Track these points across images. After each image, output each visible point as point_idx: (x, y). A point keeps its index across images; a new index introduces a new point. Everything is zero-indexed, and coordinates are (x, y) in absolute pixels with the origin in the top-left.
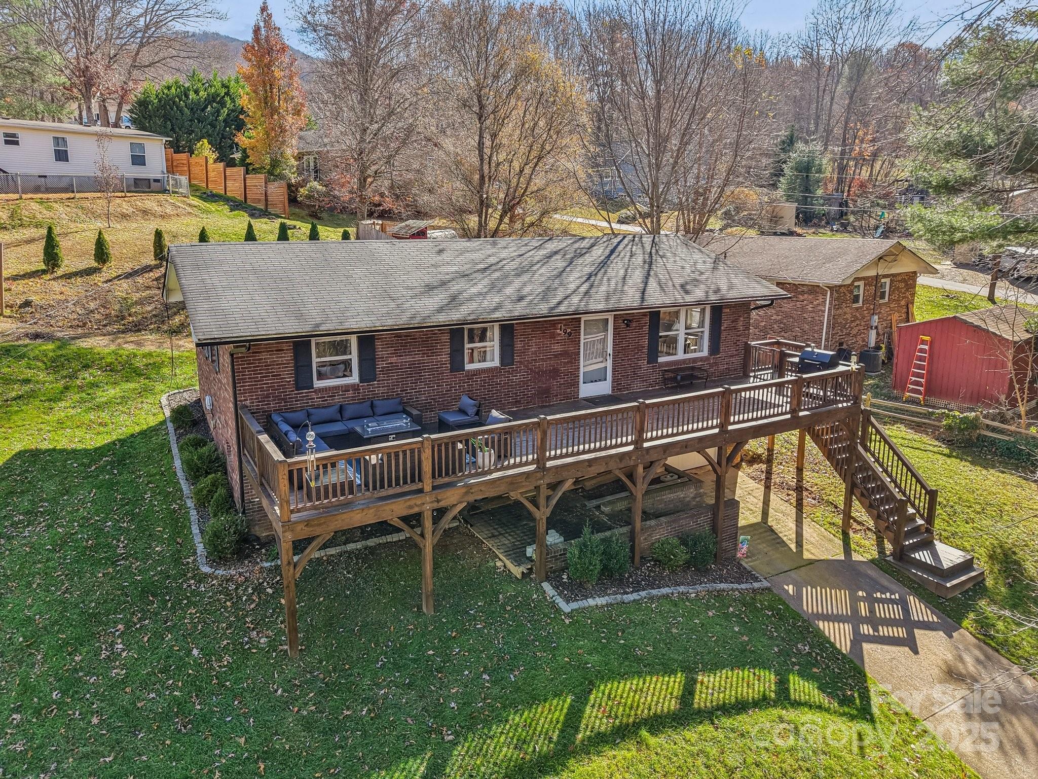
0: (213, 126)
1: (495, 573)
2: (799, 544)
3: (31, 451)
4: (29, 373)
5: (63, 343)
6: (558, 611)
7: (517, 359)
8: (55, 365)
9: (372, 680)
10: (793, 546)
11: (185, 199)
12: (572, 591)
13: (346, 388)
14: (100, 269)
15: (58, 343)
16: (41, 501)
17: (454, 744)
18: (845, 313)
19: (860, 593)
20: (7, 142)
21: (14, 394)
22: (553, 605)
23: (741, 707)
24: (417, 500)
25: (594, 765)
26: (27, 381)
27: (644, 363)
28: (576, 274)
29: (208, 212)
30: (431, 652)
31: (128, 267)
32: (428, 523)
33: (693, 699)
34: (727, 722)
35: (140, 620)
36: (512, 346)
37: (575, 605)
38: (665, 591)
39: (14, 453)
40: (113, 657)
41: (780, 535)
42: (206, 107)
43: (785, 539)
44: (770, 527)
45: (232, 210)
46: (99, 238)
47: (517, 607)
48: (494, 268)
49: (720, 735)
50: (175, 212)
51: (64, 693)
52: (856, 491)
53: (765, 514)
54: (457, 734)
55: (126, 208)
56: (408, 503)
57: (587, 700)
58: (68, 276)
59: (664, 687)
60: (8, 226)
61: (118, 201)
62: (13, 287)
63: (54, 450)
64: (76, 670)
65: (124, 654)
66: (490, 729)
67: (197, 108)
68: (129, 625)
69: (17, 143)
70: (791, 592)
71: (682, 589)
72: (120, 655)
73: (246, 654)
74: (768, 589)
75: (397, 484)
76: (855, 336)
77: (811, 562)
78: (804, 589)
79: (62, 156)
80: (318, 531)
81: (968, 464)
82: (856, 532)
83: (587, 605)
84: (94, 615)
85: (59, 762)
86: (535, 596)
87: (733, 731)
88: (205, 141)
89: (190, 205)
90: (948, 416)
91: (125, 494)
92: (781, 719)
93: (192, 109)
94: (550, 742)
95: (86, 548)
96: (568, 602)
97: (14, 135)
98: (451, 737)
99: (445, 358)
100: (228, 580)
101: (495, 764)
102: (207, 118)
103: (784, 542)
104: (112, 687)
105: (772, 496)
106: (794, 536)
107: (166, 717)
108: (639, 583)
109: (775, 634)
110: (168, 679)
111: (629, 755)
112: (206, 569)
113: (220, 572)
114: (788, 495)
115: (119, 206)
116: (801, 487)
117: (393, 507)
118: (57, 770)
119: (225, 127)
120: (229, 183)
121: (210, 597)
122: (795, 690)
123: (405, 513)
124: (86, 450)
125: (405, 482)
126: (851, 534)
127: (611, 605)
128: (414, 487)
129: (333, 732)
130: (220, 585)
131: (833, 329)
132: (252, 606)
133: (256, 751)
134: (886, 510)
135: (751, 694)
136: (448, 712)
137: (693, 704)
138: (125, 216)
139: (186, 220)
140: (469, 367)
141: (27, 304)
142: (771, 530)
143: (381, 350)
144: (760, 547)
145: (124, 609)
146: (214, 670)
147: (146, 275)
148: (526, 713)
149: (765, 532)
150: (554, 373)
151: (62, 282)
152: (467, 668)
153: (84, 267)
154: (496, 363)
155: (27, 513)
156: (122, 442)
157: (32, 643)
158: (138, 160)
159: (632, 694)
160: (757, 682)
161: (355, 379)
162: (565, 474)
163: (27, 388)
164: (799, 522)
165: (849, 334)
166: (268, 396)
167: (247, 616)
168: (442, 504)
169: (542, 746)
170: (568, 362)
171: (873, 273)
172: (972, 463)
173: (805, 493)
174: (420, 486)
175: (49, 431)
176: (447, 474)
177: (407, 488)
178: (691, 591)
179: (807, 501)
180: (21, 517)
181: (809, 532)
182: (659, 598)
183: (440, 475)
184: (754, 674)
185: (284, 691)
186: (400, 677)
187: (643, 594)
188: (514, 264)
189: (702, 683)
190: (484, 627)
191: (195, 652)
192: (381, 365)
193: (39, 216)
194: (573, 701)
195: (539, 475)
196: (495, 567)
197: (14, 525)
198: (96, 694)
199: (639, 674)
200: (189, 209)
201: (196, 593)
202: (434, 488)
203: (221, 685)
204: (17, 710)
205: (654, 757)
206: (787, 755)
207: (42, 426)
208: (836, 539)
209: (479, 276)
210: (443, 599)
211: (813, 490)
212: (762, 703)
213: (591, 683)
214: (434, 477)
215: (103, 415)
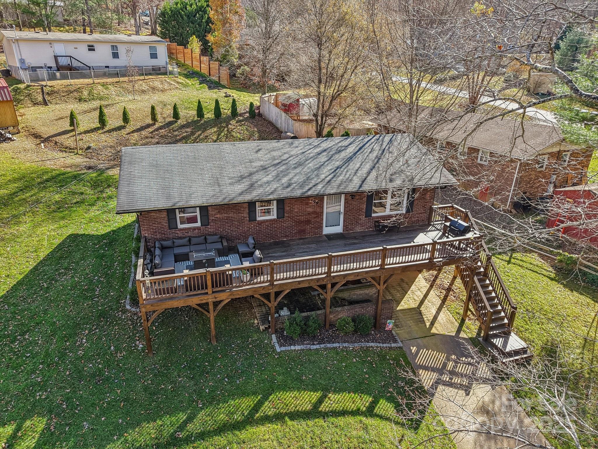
0: (200, 25)
1: (253, 326)
2: (432, 324)
3: (75, 234)
4: (83, 189)
5: (102, 172)
6: (274, 350)
7: (286, 215)
8: (95, 185)
9: (178, 373)
10: (428, 324)
11: (175, 78)
12: (285, 341)
13: (194, 229)
14: (125, 126)
15: (99, 172)
16: (72, 263)
17: (202, 409)
18: (530, 175)
19: (453, 357)
20: (89, 50)
21: (75, 201)
22: (273, 347)
23: (343, 413)
24: (205, 297)
25: (258, 429)
26: (82, 193)
27: (363, 217)
28: (329, 168)
29: (186, 86)
30: (207, 364)
31: (139, 125)
32: (211, 307)
33: (320, 405)
34: (332, 419)
35: (95, 329)
36: (284, 209)
37: (283, 349)
38: (335, 345)
39: (67, 235)
40: (82, 345)
41: (424, 316)
42: (196, 15)
43: (425, 319)
44: (420, 311)
45: (200, 84)
46: (124, 111)
47: (255, 346)
48: (284, 162)
49: (325, 425)
50: (169, 87)
51: (59, 358)
52: (473, 300)
53: (422, 302)
54: (204, 404)
55: (145, 87)
56: (200, 299)
57: (268, 398)
58: (109, 131)
59: (309, 397)
60: (88, 100)
61: (141, 82)
62: (84, 138)
63: (84, 234)
64: (66, 349)
65: (85, 345)
66: (219, 405)
67: (191, 16)
68: (90, 330)
69: (94, 50)
70: (413, 351)
71: (346, 345)
72: (83, 345)
73: (131, 352)
74: (400, 348)
75: (195, 290)
76: (537, 188)
77: (434, 335)
78: (422, 350)
79: (116, 55)
80: (156, 308)
81: (562, 286)
82: (470, 319)
83: (289, 349)
84: (79, 324)
85: (51, 389)
86: (266, 341)
87: (333, 424)
88: (194, 36)
89: (178, 83)
90: (561, 254)
91: (106, 262)
92: (361, 421)
93: (188, 16)
94: (243, 415)
95: (83, 290)
96: (280, 346)
97: (92, 46)
98: (201, 406)
99: (246, 215)
100: (135, 314)
101: (215, 421)
102: (196, 21)
103: (424, 321)
104: (77, 359)
105: (432, 292)
106: (432, 318)
107: (93, 375)
108: (323, 339)
109: (388, 375)
110: (98, 359)
111: (276, 427)
112: (128, 307)
113: (133, 309)
114: (441, 292)
115: (141, 85)
116: (450, 289)
117: (193, 300)
118: (50, 392)
119: (207, 26)
120: (202, 65)
121: (125, 322)
122: (379, 407)
123: (199, 302)
124: (97, 235)
125: (199, 289)
126: (467, 321)
127: (303, 350)
128: (203, 292)
129: (155, 394)
130: (131, 316)
131: (519, 184)
132: (141, 329)
133: (122, 397)
134: (483, 313)
135: (353, 407)
136: (204, 394)
137: (319, 408)
138: (143, 92)
139: (174, 92)
140: (259, 219)
141: (89, 148)
142: (420, 313)
143: (211, 212)
144: (409, 322)
145: (90, 323)
146: (117, 357)
147: (147, 130)
148: (237, 401)
149: (416, 313)
150: (308, 222)
151: (107, 135)
152: (220, 374)
153: (118, 125)
154: (275, 217)
155: (66, 269)
156: (114, 231)
157: (54, 333)
158: (154, 56)
159: (291, 399)
160: (360, 401)
161: (199, 224)
162: (285, 288)
163: (81, 197)
164: (439, 310)
165: (532, 187)
166: (156, 232)
167: (137, 333)
168: (218, 299)
169: (238, 417)
170: (316, 217)
171: (555, 149)
172: (565, 286)
173: (451, 293)
174: (206, 291)
175: (85, 224)
176: (220, 286)
177: (199, 292)
178: (350, 346)
179: (451, 297)
180: (63, 271)
181: (442, 317)
182: (331, 349)
183: (217, 286)
184: (361, 397)
185: (141, 372)
186: (190, 374)
187: (322, 346)
188: (296, 160)
189: (329, 398)
190: (236, 354)
191: (112, 348)
192: (211, 218)
193: (102, 93)
194: (261, 397)
195: (270, 288)
196: (253, 323)
197: (59, 274)
198: (70, 362)
199: (299, 389)
200: (177, 85)
201: (120, 319)
202: (213, 292)
203: (118, 365)
204: (42, 363)
205: (288, 430)
206: (355, 440)
207: (83, 220)
208: (456, 323)
209: (272, 169)
210: (223, 337)
211: (456, 291)
212: (356, 413)
213: (273, 390)
214: (213, 287)
215: (109, 215)
